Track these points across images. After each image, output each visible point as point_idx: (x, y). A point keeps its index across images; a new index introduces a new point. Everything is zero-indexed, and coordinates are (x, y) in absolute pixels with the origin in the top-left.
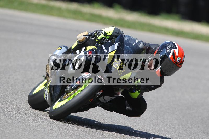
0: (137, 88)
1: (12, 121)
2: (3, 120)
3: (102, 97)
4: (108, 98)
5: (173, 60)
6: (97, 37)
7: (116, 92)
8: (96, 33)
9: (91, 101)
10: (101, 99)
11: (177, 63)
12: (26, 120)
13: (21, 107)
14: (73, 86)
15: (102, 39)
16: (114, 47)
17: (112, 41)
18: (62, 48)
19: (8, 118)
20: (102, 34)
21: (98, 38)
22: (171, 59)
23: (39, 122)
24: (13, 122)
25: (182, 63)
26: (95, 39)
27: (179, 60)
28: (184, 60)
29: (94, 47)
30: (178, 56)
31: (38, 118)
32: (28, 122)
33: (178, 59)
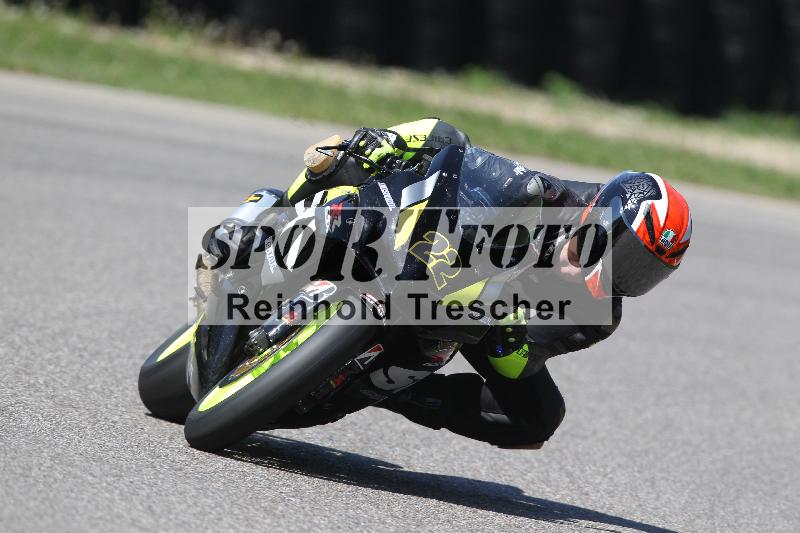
0: (512, 340)
1: (157, 521)
2: (119, 516)
3: (381, 370)
4: (401, 375)
5: (647, 238)
6: (368, 152)
7: (430, 354)
8: (362, 139)
9: (335, 383)
10: (378, 378)
11: (660, 250)
12: (211, 516)
13: (189, 469)
14: (271, 327)
15: (382, 160)
16: (422, 190)
17: (420, 167)
18: (261, 196)
19: (140, 508)
20: (384, 142)
21: (368, 156)
22: (640, 235)
23: (257, 525)
24: (158, 526)
25: (680, 249)
26: (359, 162)
27: (669, 238)
28: (688, 241)
29: (352, 190)
30: (665, 224)
31: (257, 510)
32: (217, 524)
33: (666, 236)
